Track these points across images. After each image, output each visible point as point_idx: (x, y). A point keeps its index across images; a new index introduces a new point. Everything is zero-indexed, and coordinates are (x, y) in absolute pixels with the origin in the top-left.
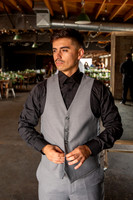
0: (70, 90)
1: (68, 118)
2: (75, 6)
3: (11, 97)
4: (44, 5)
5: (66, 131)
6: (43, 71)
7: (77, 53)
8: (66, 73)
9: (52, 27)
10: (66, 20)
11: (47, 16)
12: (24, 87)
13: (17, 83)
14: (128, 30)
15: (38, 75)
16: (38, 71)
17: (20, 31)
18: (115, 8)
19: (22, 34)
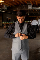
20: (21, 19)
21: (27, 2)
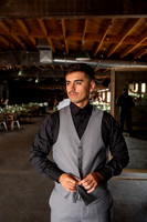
1: (81, 148)
2: (75, 44)
3: (16, 129)
4: (47, 43)
5: (80, 159)
6: (46, 104)
7: (89, 86)
8: (78, 105)
9: (54, 63)
10: (67, 57)
11: (50, 53)
12: (28, 119)
13: (21, 116)
15: (40, 108)
16: (41, 105)
17: (24, 67)
18: (112, 46)
19: (26, 70)
21: (36, 39)
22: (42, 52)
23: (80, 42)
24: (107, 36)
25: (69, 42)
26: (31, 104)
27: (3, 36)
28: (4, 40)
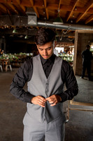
0: (48, 66)
3: (9, 71)
4: (33, 11)
6: (32, 54)
9: (38, 25)
11: (35, 18)
12: (18, 64)
13: (13, 62)
14: (87, 30)
16: (28, 55)
17: (17, 27)
18: (80, 14)
19: (18, 29)
20: (44, 51)
21: (26, 8)
22: (29, 17)
23: (56, 11)
24: (76, 7)
25: (49, 11)
26: (21, 54)
27: (2, 3)
28: (2, 7)
